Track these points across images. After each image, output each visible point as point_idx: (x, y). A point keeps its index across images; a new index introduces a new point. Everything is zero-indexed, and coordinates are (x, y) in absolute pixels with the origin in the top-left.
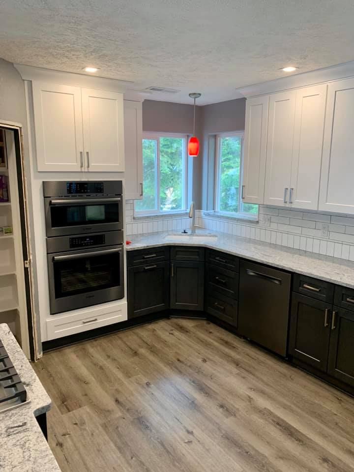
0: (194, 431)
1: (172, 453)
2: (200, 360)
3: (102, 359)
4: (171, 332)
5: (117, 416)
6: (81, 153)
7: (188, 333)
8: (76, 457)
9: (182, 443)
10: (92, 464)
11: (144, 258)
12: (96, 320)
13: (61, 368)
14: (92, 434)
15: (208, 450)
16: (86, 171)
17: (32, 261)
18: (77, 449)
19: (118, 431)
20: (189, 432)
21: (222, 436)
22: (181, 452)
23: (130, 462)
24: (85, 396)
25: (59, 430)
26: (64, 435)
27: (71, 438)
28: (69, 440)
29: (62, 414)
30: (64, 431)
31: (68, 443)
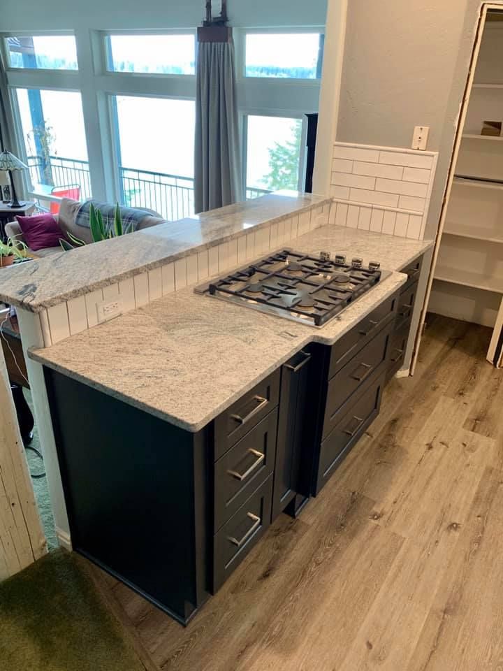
8: (430, 467)
10: (436, 484)
14: (468, 465)
18: (439, 462)
19: (498, 486)
23: (473, 517)
25: (443, 436)
26: (443, 443)
27: (445, 450)
28: (442, 450)
29: (463, 427)
30: (446, 441)
31: (438, 451)
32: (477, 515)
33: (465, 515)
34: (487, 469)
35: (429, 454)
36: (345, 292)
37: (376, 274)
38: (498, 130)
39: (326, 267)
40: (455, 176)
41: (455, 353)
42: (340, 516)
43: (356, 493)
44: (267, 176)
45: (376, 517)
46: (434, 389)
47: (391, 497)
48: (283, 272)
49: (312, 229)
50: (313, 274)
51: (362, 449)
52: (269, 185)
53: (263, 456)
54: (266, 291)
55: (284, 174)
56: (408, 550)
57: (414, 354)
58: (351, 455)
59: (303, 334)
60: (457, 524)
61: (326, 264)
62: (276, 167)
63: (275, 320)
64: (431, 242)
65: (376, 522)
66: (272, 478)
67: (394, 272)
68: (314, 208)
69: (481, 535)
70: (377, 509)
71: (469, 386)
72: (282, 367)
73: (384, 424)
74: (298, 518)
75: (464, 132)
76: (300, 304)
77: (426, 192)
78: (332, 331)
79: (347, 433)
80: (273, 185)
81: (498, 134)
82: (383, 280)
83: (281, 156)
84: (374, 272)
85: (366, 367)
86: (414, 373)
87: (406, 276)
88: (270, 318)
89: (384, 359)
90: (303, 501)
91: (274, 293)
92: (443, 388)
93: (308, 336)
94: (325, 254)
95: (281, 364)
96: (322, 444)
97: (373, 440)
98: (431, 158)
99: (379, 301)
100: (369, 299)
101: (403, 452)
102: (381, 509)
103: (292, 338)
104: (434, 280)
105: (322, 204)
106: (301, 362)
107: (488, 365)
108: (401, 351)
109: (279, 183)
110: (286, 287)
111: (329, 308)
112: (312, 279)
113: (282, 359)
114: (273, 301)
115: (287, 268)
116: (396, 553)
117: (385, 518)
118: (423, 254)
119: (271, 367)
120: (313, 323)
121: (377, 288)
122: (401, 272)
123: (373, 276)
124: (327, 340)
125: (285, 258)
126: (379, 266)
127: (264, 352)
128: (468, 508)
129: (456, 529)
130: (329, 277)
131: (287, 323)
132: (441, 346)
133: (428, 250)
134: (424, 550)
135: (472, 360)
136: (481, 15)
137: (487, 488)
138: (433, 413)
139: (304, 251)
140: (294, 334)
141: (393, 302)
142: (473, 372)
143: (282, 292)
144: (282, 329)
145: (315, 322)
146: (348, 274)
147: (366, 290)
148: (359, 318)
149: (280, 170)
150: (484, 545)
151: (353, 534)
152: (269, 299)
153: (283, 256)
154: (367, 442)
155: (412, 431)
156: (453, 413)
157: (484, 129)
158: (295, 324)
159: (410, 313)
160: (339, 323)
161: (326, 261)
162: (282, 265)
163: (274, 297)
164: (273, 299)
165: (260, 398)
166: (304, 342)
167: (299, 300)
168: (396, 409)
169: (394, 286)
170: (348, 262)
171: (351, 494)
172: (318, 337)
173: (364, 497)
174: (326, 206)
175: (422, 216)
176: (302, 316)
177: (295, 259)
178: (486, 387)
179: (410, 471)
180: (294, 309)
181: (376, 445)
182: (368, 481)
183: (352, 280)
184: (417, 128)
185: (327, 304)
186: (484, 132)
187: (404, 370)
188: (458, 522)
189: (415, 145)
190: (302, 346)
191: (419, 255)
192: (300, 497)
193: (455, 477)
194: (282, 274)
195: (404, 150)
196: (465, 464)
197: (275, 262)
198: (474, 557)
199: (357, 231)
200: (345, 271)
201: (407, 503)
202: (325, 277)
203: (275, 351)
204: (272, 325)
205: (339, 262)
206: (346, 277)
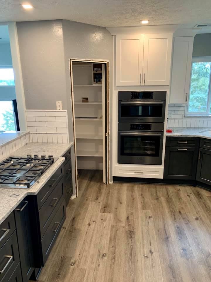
0: (154, 253)
1: (132, 257)
2: (194, 218)
3: (137, 195)
4: (189, 195)
5: (122, 225)
6: (141, 74)
7: (201, 199)
8: (91, 234)
9: (142, 254)
10: (94, 240)
11: (178, 143)
12: (142, 173)
13: (116, 192)
14: (105, 227)
15: (153, 267)
16: (143, 85)
17: (109, 133)
18: (94, 230)
19: (117, 232)
20: (151, 252)
21: (168, 265)
22: (138, 259)
23: (110, 248)
24: (115, 209)
25: (94, 219)
26: (94, 222)
27: (95, 224)
28: (94, 225)
29: (100, 212)
30: (95, 220)
31: (92, 226)
32: (112, 246)
33: (107, 249)
34: (111, 226)
35: (89, 228)
36: (39, 170)
37: (52, 160)
38: (87, 100)
39: (30, 161)
40: (75, 117)
41: (92, 183)
42: (57, 270)
43: (63, 257)
44: (4, 125)
45: (73, 264)
46: (87, 200)
47: (77, 253)
48: (11, 167)
49: (23, 145)
50: (24, 165)
51: (62, 235)
52: (5, 128)
53: (12, 257)
54: (3, 177)
55: (11, 123)
56: (89, 274)
57: (76, 188)
58: (58, 240)
59: (22, 193)
60: (105, 254)
61: (30, 160)
62: (7, 120)
63: (8, 190)
64: (72, 143)
65: (73, 267)
66: (20, 265)
67: (59, 157)
68: (22, 137)
69: (114, 255)
70: (72, 261)
71: (99, 195)
72: (14, 211)
73: (70, 221)
74: (38, 280)
75: (74, 102)
76: (19, 180)
77: (66, 125)
78: (36, 188)
79: (54, 231)
80: (7, 128)
81: (88, 102)
82: (55, 162)
83: (8, 116)
84: (51, 159)
85: (55, 199)
86: (78, 196)
87: (64, 158)
88: (6, 189)
89: (63, 194)
90: (39, 270)
91: (6, 178)
92: (90, 198)
93: (25, 194)
94: (29, 156)
95: (13, 210)
96: (41, 240)
97: (66, 230)
98: (65, 112)
99: (54, 171)
100: (50, 171)
101: (79, 230)
102: (74, 260)
103: (17, 196)
104: (77, 156)
105: (25, 135)
106: (24, 206)
107: (104, 185)
108: (70, 188)
109: (10, 127)
110: (11, 174)
111: (33, 178)
112: (24, 167)
113: (13, 208)
114: (6, 182)
115: (12, 165)
116: (84, 278)
117: (77, 263)
118: (70, 148)
119: (8, 213)
120: (26, 187)
121: (53, 165)
122: (62, 157)
123: (51, 161)
124: (34, 193)
125: (11, 161)
126: (52, 156)
127: (3, 207)
128: (108, 245)
129: (105, 256)
130: (32, 165)
131: (14, 190)
132: (87, 181)
133: (72, 146)
134: (94, 271)
135: (99, 184)
136: (70, 63)
137: (113, 234)
138: (88, 210)
139: (20, 156)
140: (18, 195)
141: (61, 169)
142: (100, 189)
143: (10, 176)
144: (12, 193)
145: (27, 186)
146: (40, 162)
147: (49, 167)
148: (47, 180)
149: (9, 121)
150: (116, 258)
151: (64, 277)
152: (4, 181)
153: (10, 160)
154: (64, 231)
155: (81, 220)
156: (95, 208)
157: (83, 100)
158: (18, 189)
159: (71, 172)
160: (38, 184)
161: (30, 159)
162: (9, 164)
163: (6, 179)
164: (6, 181)
165: (5, 229)
166: (23, 197)
167: (19, 178)
168: (74, 213)
169: (60, 163)
170: (40, 157)
171: (61, 258)
172: (29, 193)
173: (66, 257)
174: (27, 136)
175: (67, 134)
176: (21, 185)
177: (15, 160)
178: (105, 193)
179: (84, 237)
180: (17, 183)
181: (68, 232)
182: (67, 249)
183: (42, 164)
184: (57, 102)
185: (32, 177)
186: (83, 101)
187: (74, 195)
188: (105, 253)
189: (58, 108)
190: (23, 199)
191: (69, 149)
192: (37, 269)
193: (101, 234)
194: (10, 168)
195: (54, 110)
196: (104, 227)
197: (6, 163)
198: (113, 265)
199: (43, 144)
200: (39, 161)
201: (84, 253)
202: (31, 165)
203: (9, 205)
204: (7, 193)
205: (36, 157)
206: (39, 164)
